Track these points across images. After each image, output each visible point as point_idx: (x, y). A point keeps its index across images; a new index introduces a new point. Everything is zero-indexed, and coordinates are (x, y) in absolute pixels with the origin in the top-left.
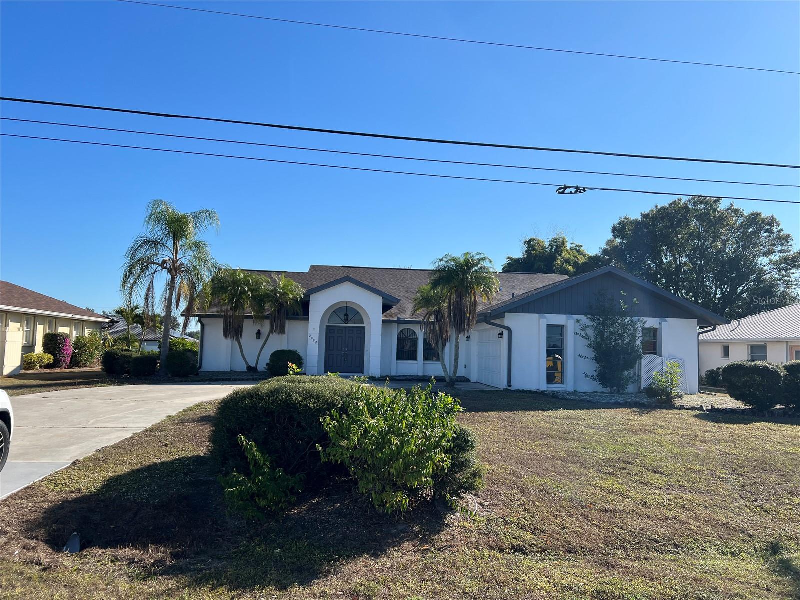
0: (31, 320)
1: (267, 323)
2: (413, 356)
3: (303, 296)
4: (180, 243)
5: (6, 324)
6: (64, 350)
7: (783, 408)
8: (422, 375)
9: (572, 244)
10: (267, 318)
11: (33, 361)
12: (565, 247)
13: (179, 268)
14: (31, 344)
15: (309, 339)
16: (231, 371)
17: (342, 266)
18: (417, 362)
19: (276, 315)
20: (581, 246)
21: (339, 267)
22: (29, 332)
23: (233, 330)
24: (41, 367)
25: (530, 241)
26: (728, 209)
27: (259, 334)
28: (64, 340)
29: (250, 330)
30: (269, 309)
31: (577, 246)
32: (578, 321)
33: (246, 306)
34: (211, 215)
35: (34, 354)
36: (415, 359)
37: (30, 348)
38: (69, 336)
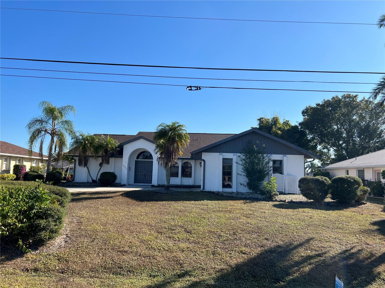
0: (8, 159)
2: (176, 175)
4: (56, 122)
6: (22, 172)
7: (334, 202)
8: (180, 184)
9: (284, 120)
10: (100, 157)
11: (5, 177)
12: (278, 121)
13: (55, 133)
14: (8, 169)
15: (123, 167)
16: (88, 182)
17: (154, 132)
20: (289, 121)
21: (153, 132)
22: (7, 164)
23: (84, 162)
25: (260, 119)
26: (362, 100)
28: (22, 168)
30: (101, 152)
31: (286, 121)
32: (239, 156)
34: (71, 108)
35: (6, 174)
36: (178, 177)
37: (8, 171)
38: (25, 166)
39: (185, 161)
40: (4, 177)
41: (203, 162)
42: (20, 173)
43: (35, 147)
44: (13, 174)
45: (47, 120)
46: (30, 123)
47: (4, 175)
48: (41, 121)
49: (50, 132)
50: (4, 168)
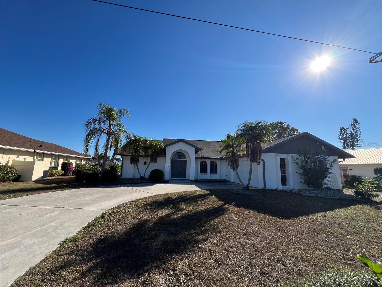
0: (57, 157)
1: (149, 158)
3: (164, 147)
4: (112, 123)
5: (43, 158)
6: (69, 169)
8: (210, 179)
10: (149, 156)
13: (111, 133)
14: (56, 166)
15: (166, 165)
16: (134, 178)
18: (207, 174)
19: (153, 155)
22: (56, 162)
23: (135, 161)
24: (58, 176)
27: (145, 163)
28: (69, 165)
29: (141, 161)
30: (150, 152)
32: (292, 157)
33: (141, 151)
34: (126, 111)
35: (55, 171)
36: (207, 173)
37: (56, 168)
38: (72, 163)
39: (212, 160)
40: (53, 173)
41: (261, 162)
42: (67, 169)
43: (91, 146)
44: (61, 170)
45: (105, 121)
46: (88, 122)
47: (53, 171)
48: (99, 121)
49: (106, 132)
50: (53, 165)
